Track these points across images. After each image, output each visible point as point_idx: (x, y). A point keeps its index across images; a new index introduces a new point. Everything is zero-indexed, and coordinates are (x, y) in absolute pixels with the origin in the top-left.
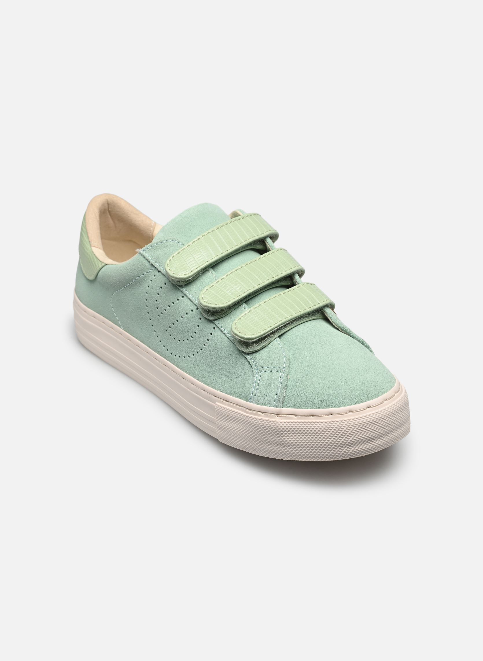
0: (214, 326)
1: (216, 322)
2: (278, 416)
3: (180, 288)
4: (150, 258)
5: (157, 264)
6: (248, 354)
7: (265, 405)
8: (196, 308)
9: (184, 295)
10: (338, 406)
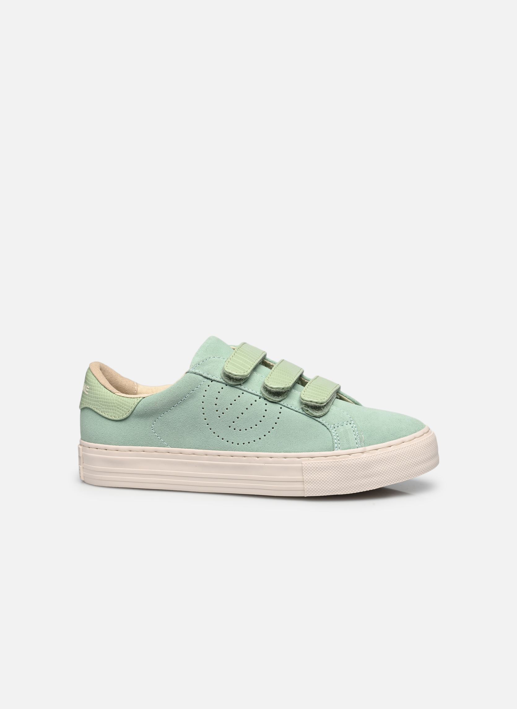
0: (281, 406)
1: (282, 403)
2: (363, 454)
3: (239, 386)
4: (201, 373)
5: (209, 375)
6: (319, 417)
7: (350, 448)
8: (258, 397)
9: (244, 392)
10: (406, 436)
